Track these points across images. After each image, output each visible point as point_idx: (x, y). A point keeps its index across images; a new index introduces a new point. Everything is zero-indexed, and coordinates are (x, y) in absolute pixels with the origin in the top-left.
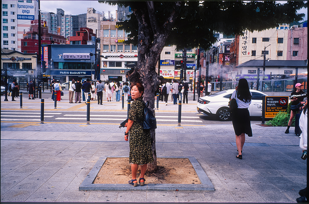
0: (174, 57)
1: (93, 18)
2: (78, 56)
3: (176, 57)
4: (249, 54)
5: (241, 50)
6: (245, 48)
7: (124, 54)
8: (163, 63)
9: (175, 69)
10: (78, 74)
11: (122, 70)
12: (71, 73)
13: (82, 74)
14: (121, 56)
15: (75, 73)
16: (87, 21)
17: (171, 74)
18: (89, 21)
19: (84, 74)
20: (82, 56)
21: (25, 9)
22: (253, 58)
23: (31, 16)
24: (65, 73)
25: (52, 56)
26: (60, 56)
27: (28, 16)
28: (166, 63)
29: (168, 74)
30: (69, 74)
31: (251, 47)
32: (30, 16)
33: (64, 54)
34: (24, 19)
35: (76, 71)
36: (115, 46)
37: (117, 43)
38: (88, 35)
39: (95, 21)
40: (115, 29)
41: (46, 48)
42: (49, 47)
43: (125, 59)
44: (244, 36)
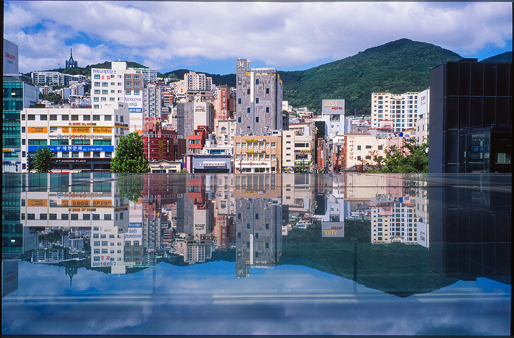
0: (294, 164)
1: (200, 107)
2: (216, 164)
3: (295, 164)
4: (355, 158)
5: (348, 155)
6: (352, 154)
7: (253, 162)
8: (284, 169)
14: (251, 164)
18: (196, 111)
20: (219, 164)
21: (132, 102)
22: (359, 163)
23: (138, 108)
25: (193, 164)
26: (200, 164)
27: (135, 109)
28: (288, 169)
31: (356, 153)
33: (204, 162)
34: (131, 112)
36: (245, 155)
37: (247, 153)
38: (206, 132)
39: (203, 110)
40: (245, 142)
41: (189, 158)
42: (191, 156)
43: (254, 166)
44: (351, 144)
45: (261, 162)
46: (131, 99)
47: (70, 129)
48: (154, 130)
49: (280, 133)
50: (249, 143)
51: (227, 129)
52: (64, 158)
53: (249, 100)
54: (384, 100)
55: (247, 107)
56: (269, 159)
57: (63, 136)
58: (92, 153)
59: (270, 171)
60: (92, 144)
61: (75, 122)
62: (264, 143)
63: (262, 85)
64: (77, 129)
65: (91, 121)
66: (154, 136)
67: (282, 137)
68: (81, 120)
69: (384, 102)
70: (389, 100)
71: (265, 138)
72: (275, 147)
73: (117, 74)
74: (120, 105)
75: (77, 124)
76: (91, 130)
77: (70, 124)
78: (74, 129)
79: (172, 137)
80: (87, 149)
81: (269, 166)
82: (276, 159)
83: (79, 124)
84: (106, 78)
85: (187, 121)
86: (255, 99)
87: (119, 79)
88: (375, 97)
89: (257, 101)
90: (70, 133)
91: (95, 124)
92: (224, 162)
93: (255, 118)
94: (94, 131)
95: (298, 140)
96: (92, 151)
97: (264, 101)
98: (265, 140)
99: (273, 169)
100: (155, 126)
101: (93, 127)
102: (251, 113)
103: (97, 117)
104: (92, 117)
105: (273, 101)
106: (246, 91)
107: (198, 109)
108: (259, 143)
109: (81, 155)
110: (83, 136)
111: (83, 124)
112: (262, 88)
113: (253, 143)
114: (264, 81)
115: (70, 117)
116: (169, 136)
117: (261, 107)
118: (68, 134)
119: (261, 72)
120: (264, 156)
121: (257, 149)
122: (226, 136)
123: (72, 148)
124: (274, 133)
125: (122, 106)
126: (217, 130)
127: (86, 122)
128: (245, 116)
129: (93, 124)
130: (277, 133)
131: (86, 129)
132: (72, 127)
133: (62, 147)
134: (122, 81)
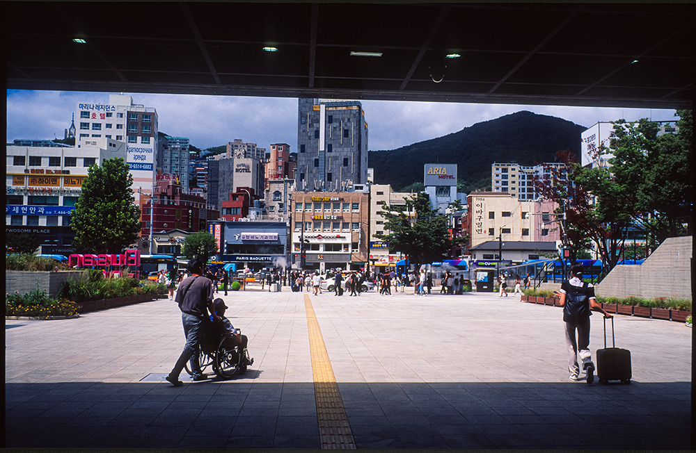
1: (243, 165)
2: (262, 237)
4: (485, 232)
5: (474, 227)
6: (480, 225)
7: (323, 235)
8: (373, 246)
9: (390, 253)
10: (261, 260)
11: (320, 254)
12: (251, 258)
13: (267, 260)
14: (319, 237)
15: (257, 259)
16: (235, 170)
17: (384, 260)
18: (237, 170)
19: (269, 261)
20: (267, 237)
21: (139, 154)
22: (490, 239)
23: (147, 164)
24: (243, 258)
25: (226, 237)
26: (237, 237)
27: (143, 164)
28: (378, 246)
29: (381, 260)
30: (249, 260)
31: (487, 224)
32: (145, 164)
33: (243, 234)
34: (136, 169)
35: (258, 256)
36: (310, 223)
37: (314, 219)
38: (250, 199)
39: (247, 170)
40: (310, 201)
41: (218, 227)
42: (223, 224)
43: (324, 241)
44: (478, 209)
45: (335, 234)
46: (137, 150)
47: (26, 180)
48: (170, 193)
49: (366, 189)
50: (317, 204)
51: (283, 194)
52: (14, 225)
53: (317, 147)
54: (510, 173)
55: (314, 158)
56: (349, 230)
57: (14, 191)
58: (60, 219)
59: (350, 249)
60: (61, 204)
61: (36, 168)
62: (341, 204)
63: (338, 124)
64: (37, 178)
65: (62, 167)
66: (169, 202)
67: (369, 194)
68: (45, 165)
69: (510, 176)
70: (516, 173)
71: (342, 195)
72: (358, 211)
73: (117, 111)
74: (110, 145)
75: (38, 171)
76: (62, 181)
77: (26, 171)
78: (34, 180)
79: (197, 205)
80: (53, 212)
81: (348, 241)
82: (359, 230)
83: (42, 171)
84: (98, 116)
85: (222, 186)
86: (327, 145)
87: (119, 118)
88: (497, 169)
89: (330, 150)
90: (26, 185)
91: (68, 172)
92: (276, 234)
93: (326, 175)
94: (66, 183)
95: (395, 199)
96: (60, 215)
97: (340, 149)
98: (342, 200)
99: (355, 246)
100: (171, 187)
101: (65, 177)
102: (320, 167)
103: (71, 161)
104: (63, 162)
105: (355, 149)
106: (313, 134)
107: (239, 168)
108: (332, 204)
109: (43, 222)
110: (46, 191)
111: (48, 171)
112: (338, 129)
113: (322, 205)
114: (340, 117)
115: (27, 161)
116: (193, 204)
117: (336, 158)
118: (22, 187)
119: (336, 105)
120: (341, 225)
121: (328, 213)
122: (281, 206)
123: (28, 209)
124: (357, 188)
125: (114, 146)
126: (267, 196)
127: (53, 168)
128: (311, 172)
129: (64, 172)
130: (361, 188)
131: (54, 180)
132: (29, 176)
133: (12, 208)
134: (124, 121)
